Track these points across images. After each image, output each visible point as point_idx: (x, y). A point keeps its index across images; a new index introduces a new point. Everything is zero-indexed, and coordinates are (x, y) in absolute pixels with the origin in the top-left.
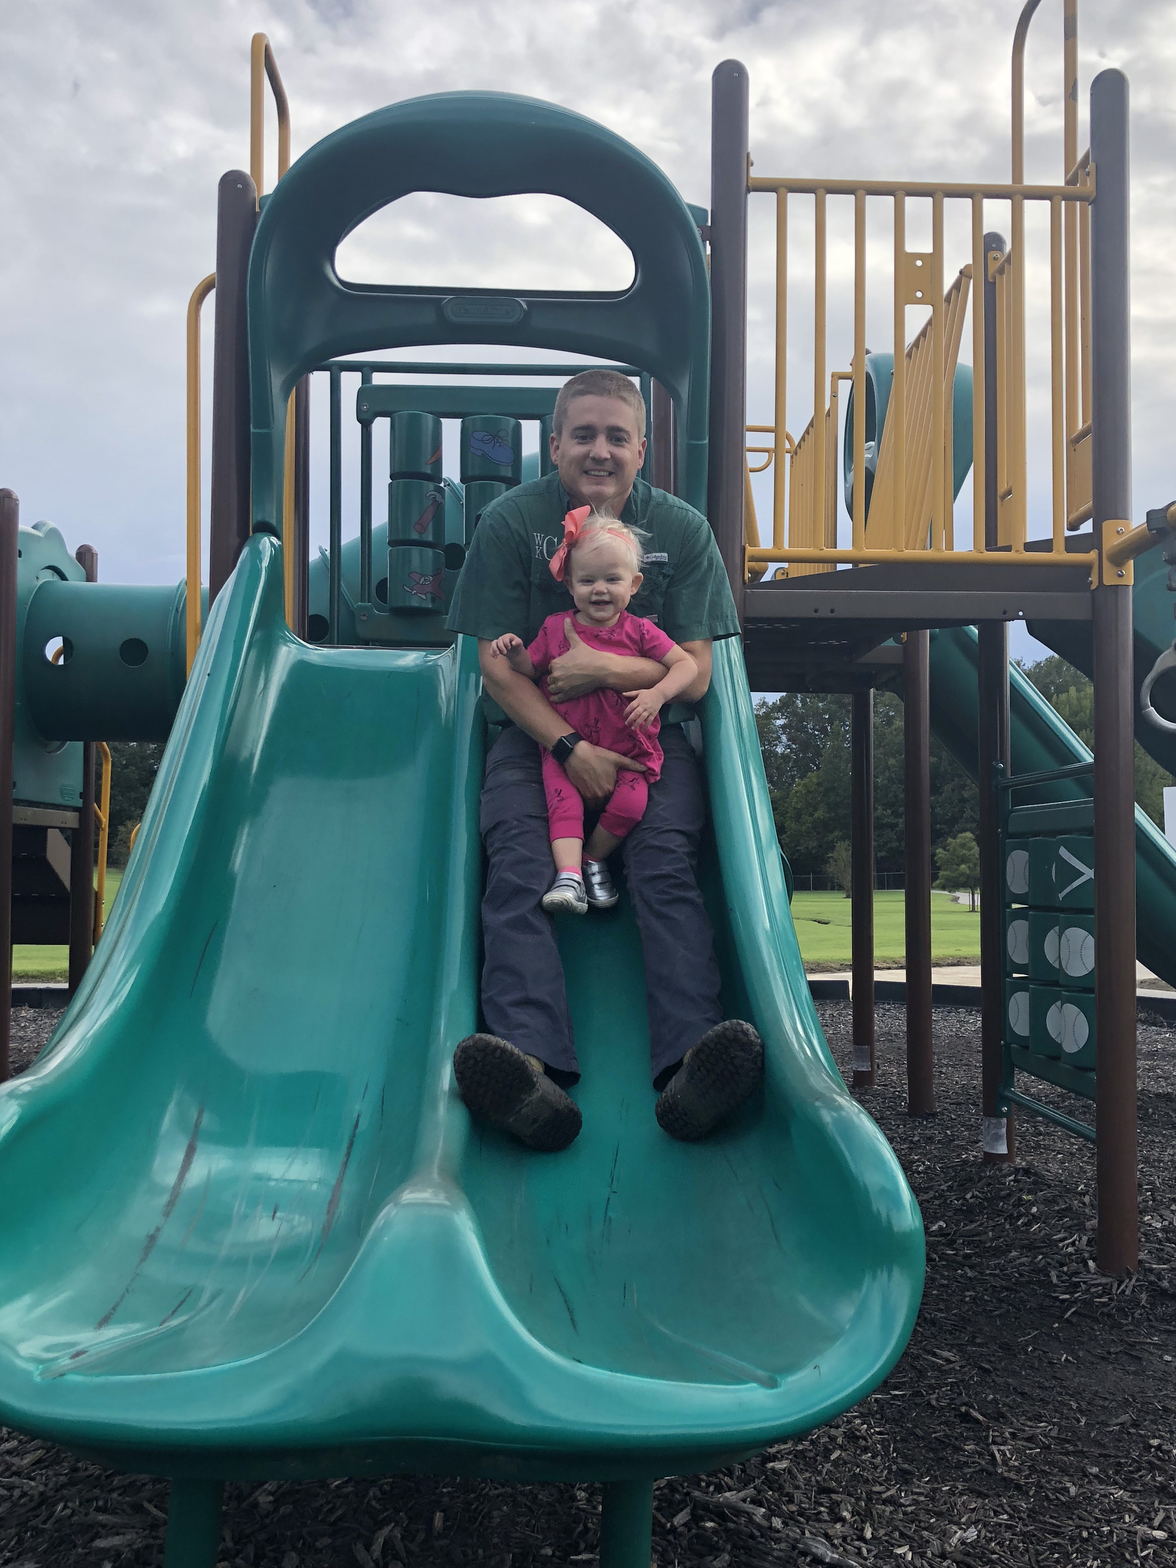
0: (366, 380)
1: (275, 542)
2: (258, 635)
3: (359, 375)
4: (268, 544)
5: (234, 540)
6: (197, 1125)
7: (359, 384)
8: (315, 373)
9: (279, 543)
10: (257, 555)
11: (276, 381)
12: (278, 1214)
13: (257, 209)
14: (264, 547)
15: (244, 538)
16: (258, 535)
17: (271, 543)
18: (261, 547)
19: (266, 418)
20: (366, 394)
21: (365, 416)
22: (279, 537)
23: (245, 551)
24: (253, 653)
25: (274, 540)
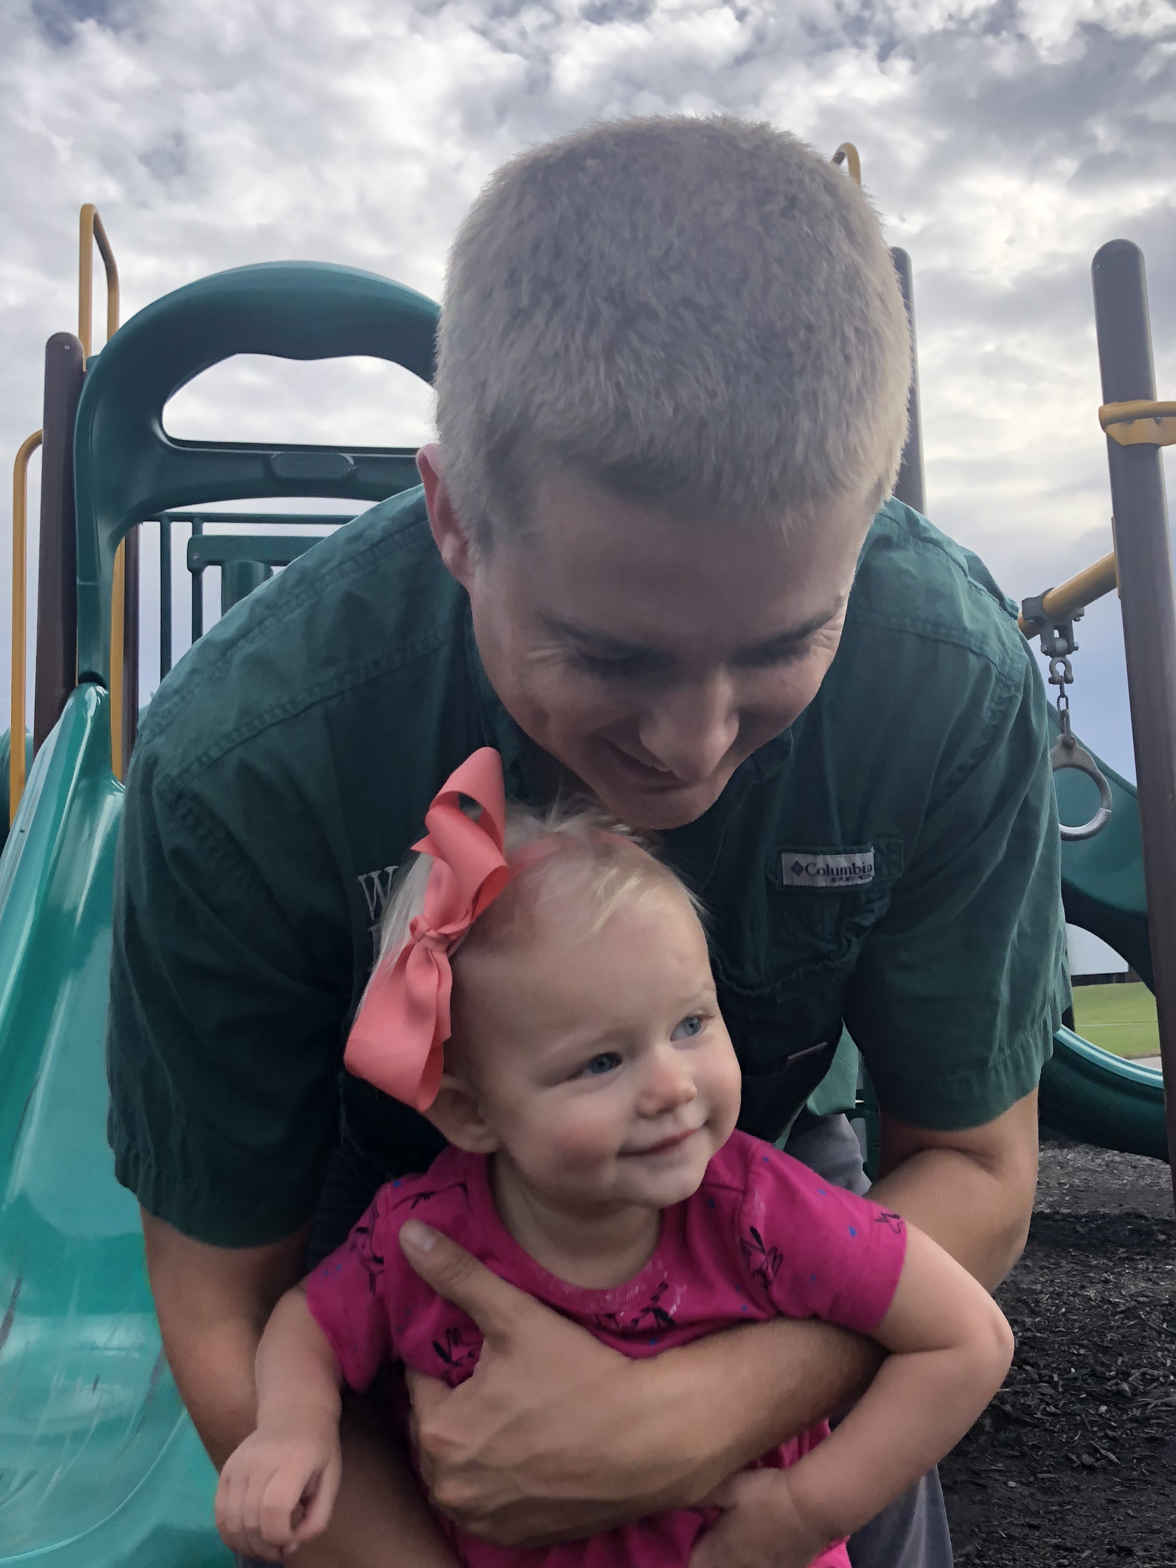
0: (196, 530)
1: (101, 693)
2: (83, 784)
3: (188, 526)
4: (94, 694)
5: (60, 690)
6: (15, 1296)
7: (189, 535)
8: (145, 523)
9: (106, 692)
10: (83, 705)
11: (104, 533)
12: (99, 1386)
13: (84, 369)
14: (90, 699)
15: (70, 687)
16: (84, 685)
17: (98, 693)
18: (86, 697)
19: (93, 571)
20: (196, 544)
21: (195, 566)
22: (105, 687)
23: (70, 702)
24: (78, 803)
25: (100, 689)
